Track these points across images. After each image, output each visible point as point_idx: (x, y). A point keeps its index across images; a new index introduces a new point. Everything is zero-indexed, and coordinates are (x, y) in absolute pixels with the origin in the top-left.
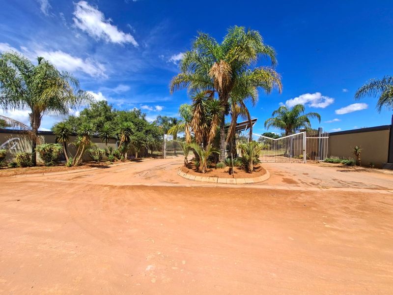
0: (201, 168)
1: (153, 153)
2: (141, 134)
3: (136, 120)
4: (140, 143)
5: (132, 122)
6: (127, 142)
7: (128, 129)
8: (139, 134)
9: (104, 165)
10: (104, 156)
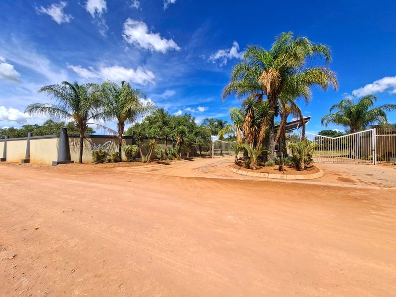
0: (251, 165)
1: (202, 153)
2: (192, 136)
3: (187, 124)
4: (190, 144)
5: (184, 125)
6: (182, 143)
7: (183, 132)
8: (190, 136)
9: (166, 162)
10: (164, 155)
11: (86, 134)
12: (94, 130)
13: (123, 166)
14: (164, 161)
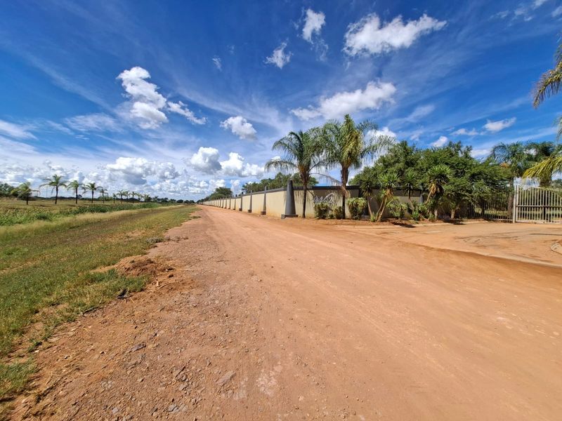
1: (486, 212)
2: (463, 181)
5: (447, 164)
6: (439, 194)
7: (442, 176)
8: (459, 181)
9: (408, 223)
10: (406, 213)
11: (309, 186)
12: (317, 181)
13: (345, 224)
14: (404, 222)
